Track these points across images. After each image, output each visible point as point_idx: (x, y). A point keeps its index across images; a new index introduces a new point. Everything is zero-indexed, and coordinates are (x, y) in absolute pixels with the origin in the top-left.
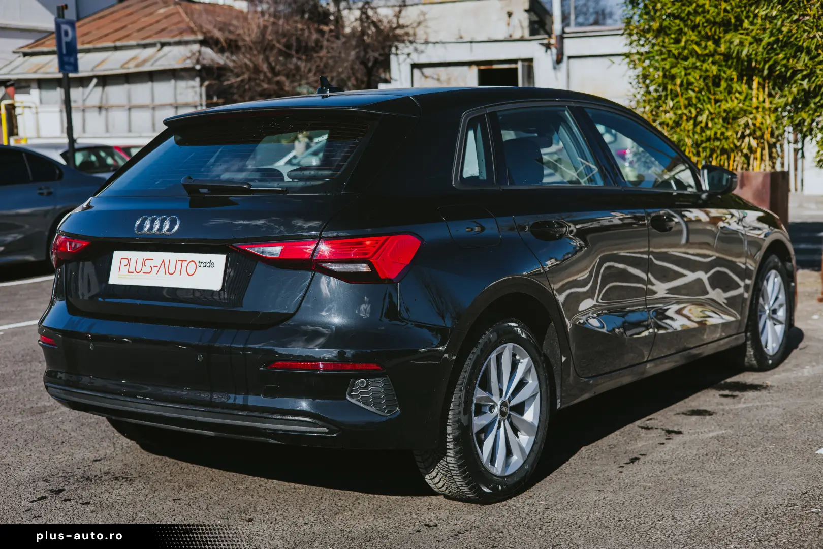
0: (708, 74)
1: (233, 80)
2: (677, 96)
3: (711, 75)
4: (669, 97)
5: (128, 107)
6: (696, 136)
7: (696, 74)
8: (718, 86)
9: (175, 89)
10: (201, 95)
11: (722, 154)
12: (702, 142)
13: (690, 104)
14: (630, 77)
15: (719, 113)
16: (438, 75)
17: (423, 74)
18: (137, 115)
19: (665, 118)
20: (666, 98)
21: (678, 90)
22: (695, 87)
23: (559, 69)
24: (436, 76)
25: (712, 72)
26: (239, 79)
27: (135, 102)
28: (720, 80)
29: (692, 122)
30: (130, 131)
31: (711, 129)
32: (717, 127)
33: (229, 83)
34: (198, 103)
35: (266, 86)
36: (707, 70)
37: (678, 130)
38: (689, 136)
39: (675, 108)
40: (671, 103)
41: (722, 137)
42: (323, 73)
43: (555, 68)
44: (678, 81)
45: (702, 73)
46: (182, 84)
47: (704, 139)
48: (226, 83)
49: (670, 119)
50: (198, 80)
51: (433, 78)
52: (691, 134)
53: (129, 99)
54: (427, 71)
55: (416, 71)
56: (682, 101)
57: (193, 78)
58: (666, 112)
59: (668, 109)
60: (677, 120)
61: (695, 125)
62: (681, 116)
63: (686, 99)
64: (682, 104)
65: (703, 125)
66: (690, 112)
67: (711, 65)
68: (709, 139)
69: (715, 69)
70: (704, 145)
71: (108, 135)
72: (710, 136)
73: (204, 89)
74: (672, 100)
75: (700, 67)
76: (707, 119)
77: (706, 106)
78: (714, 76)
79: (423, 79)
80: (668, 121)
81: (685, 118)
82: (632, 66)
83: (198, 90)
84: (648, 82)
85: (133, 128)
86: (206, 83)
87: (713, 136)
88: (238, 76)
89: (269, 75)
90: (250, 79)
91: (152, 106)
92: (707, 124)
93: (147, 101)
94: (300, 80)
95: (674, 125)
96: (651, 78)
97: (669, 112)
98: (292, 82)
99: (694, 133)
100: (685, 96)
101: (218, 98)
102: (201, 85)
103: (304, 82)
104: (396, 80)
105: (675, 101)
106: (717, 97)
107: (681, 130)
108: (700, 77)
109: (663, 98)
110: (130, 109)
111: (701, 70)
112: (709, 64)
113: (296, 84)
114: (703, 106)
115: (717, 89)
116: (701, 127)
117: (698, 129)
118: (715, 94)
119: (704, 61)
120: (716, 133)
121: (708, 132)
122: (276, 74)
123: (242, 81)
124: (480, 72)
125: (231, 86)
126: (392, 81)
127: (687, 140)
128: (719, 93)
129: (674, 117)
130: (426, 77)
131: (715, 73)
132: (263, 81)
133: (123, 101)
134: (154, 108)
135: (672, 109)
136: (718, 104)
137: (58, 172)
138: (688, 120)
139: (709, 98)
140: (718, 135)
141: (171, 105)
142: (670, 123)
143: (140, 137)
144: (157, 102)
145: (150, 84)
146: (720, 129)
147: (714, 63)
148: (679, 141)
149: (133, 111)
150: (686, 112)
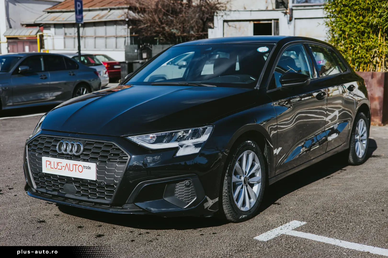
0: (360, 30)
1: (142, 26)
2: (346, 39)
3: (361, 31)
4: (343, 40)
5: (94, 37)
6: (354, 57)
7: (354, 30)
8: (364, 35)
9: (116, 29)
10: (128, 32)
11: (364, 64)
12: (356, 59)
13: (351, 43)
14: (326, 31)
15: (364, 47)
16: (235, 25)
17: (228, 25)
18: (98, 41)
19: (341, 48)
20: (341, 40)
21: (347, 37)
22: (354, 36)
23: (291, 24)
24: (234, 26)
25: (361, 29)
26: (146, 25)
27: (98, 35)
28: (365, 33)
29: (352, 50)
30: (95, 48)
31: (360, 53)
32: (363, 53)
33: (141, 27)
34: (126, 36)
35: (157, 29)
36: (359, 29)
37: (346, 53)
38: (350, 56)
39: (345, 44)
40: (343, 42)
41: (364, 57)
42: (183, 24)
43: (288, 23)
44: (347, 33)
45: (357, 30)
46: (120, 28)
47: (356, 58)
48: (140, 27)
49: (343, 49)
50: (127, 25)
51: (233, 27)
52: (351, 56)
53: (95, 33)
54: (230, 23)
55: (225, 24)
56: (348, 41)
57: (124, 25)
58: (341, 46)
59: (342, 45)
60: (345, 49)
61: (353, 52)
62: (347, 48)
63: (350, 41)
64: (348, 42)
65: (357, 52)
66: (351, 46)
67: (361, 26)
68: (359, 58)
69: (363, 28)
70: (357, 60)
71: (85, 49)
72: (359, 56)
73: (129, 30)
74: (344, 41)
75: (356, 27)
76: (359, 49)
77: (358, 44)
78: (362, 31)
79: (228, 27)
80: (341, 50)
81: (349, 48)
82: (327, 26)
83: (126, 30)
84: (334, 33)
85: (97, 46)
86: (131, 27)
87: (361, 57)
88: (145, 24)
89: (160, 24)
90: (150, 26)
91: (105, 37)
92: (358, 51)
93: (103, 34)
94: (173, 27)
95: (344, 51)
96: (335, 31)
97: (342, 46)
98: (169, 27)
99: (353, 55)
100: (349, 39)
101: (135, 34)
102: (128, 28)
103: (174, 27)
104: (216, 27)
105: (345, 41)
106: (363, 40)
107: (347, 54)
108: (356, 31)
109: (340, 40)
110: (95, 38)
111: (356, 28)
112: (360, 26)
113: (171, 28)
114: (357, 44)
115: (363, 37)
116: (356, 53)
117: (354, 53)
118: (362, 39)
119: (358, 25)
120: (362, 55)
121: (359, 55)
122: (162, 23)
123: (147, 26)
124: (254, 24)
125: (142, 29)
126: (214, 28)
127: (349, 58)
128: (364, 38)
129: (344, 48)
130: (230, 26)
131: (363, 30)
132: (156, 26)
133: (92, 34)
134: (106, 38)
135: (343, 44)
136: (363, 43)
137: (77, 66)
138: (350, 50)
139: (360, 40)
140: (363, 56)
141: (114, 36)
142: (343, 50)
143: (100, 50)
144: (108, 35)
145: (105, 27)
146: (364, 54)
147: (362, 26)
148: (346, 58)
149: (96, 38)
150: (350, 46)
